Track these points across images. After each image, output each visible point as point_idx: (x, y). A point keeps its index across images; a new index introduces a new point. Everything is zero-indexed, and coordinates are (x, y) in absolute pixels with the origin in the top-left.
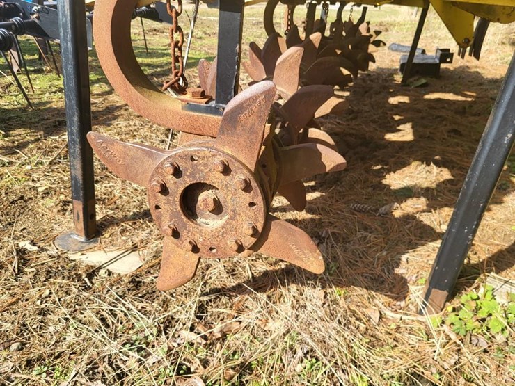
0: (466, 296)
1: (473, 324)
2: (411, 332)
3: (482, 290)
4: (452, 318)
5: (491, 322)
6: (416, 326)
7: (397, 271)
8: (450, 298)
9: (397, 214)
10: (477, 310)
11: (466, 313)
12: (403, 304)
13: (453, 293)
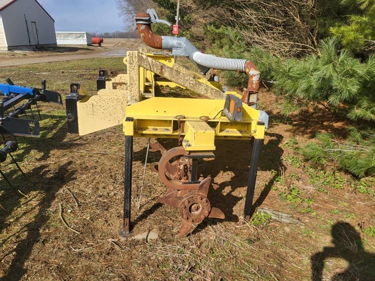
0: (254, 215)
1: (258, 222)
2: (244, 229)
3: (257, 213)
4: (253, 222)
5: (262, 220)
6: (244, 227)
7: (233, 214)
8: (250, 217)
9: (225, 194)
10: (258, 218)
11: (256, 219)
12: (238, 223)
13: (251, 216)
